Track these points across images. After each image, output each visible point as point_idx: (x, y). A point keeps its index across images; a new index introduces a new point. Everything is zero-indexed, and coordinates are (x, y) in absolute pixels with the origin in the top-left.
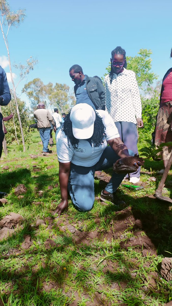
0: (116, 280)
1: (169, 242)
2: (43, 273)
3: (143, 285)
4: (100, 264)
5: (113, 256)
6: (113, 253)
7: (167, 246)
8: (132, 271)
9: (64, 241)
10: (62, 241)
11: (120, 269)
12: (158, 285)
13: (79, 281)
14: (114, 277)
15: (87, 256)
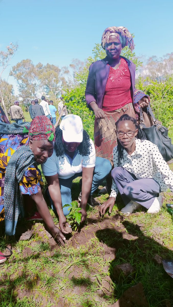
0: (78, 284)
1: (128, 245)
2: (18, 281)
3: (99, 288)
4: (67, 270)
5: (80, 262)
6: (80, 259)
7: (126, 250)
8: (92, 275)
9: (40, 248)
10: (39, 249)
11: (83, 274)
12: (111, 288)
13: (48, 288)
14: (77, 282)
15: (58, 263)
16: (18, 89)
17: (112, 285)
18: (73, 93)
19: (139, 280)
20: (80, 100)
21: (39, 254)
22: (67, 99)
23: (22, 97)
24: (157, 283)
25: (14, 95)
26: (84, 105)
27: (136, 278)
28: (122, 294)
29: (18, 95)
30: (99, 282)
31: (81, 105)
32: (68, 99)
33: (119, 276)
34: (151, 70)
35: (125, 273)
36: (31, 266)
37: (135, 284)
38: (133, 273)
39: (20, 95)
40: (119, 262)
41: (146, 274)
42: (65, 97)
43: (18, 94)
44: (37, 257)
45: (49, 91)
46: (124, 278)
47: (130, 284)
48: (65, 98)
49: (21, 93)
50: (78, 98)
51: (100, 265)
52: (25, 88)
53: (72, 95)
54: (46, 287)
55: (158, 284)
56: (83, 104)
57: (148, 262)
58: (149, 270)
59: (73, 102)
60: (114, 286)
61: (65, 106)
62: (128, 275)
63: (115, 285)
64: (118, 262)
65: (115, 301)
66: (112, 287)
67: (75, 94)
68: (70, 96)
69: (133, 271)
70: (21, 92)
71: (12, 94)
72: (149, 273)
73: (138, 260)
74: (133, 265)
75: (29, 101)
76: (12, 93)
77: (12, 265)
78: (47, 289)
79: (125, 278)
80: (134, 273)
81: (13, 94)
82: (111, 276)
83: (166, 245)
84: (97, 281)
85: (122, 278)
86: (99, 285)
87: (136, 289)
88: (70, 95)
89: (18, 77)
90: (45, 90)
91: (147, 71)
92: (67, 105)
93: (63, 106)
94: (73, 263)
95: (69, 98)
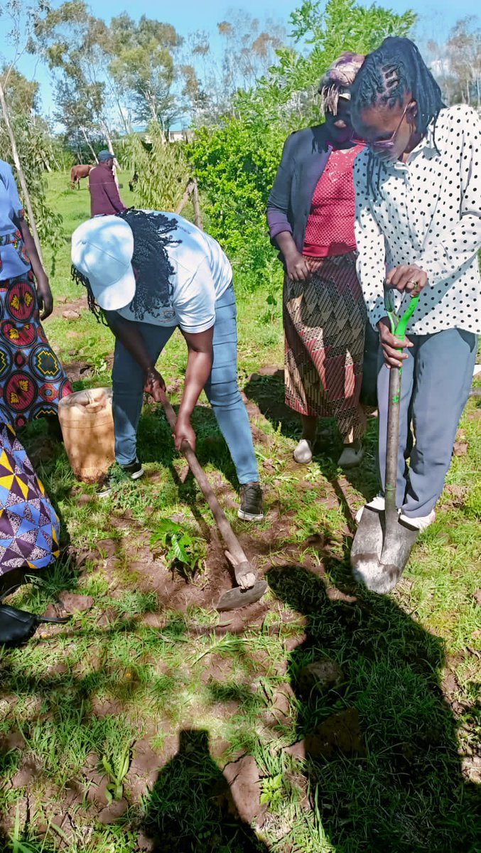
0: (222, 696)
3: (265, 709)
4: (197, 663)
8: (253, 680)
11: (233, 676)
12: (291, 709)
13: (156, 699)
14: (220, 691)
15: (177, 645)
16: (54, 95)
17: (295, 704)
18: (220, 142)
19: (353, 698)
20: (239, 165)
21: (134, 621)
22: (201, 158)
23: (63, 122)
24: (390, 708)
25: (40, 114)
26: (250, 182)
27: (347, 695)
28: (314, 728)
29: (52, 116)
30: (266, 695)
31: (240, 180)
32: (203, 159)
33: (311, 689)
34: (458, 63)
35: (324, 683)
36: (117, 647)
37: (342, 707)
38: (342, 684)
39: (58, 115)
40: (313, 654)
41: (369, 687)
42: (194, 152)
43: (51, 111)
44: (130, 627)
45: (143, 107)
46: (321, 692)
47: (333, 708)
48: (196, 156)
49: (60, 110)
50: (232, 158)
51: (269, 658)
52: (74, 94)
53: (217, 148)
54: (152, 697)
55: (391, 711)
56: (248, 178)
57: (377, 658)
58: (376, 677)
59: (219, 167)
60: (299, 706)
61: (195, 180)
62: (330, 688)
63: (301, 704)
64: (311, 654)
65: (298, 737)
66: (294, 707)
67: (225, 145)
68: (210, 151)
69: (341, 681)
70: (62, 105)
71: (34, 112)
72: (375, 684)
73: (354, 652)
74: (342, 663)
75: (83, 136)
76: (34, 107)
77: (75, 641)
78: (154, 702)
79: (324, 693)
80: (344, 686)
81: (37, 111)
82: (293, 685)
83: (422, 622)
84: (262, 691)
85: (316, 693)
86: (266, 701)
87: (344, 720)
88: (211, 146)
89: (52, 57)
90: (134, 104)
91: (447, 62)
92: (200, 177)
93: (188, 180)
94: (211, 647)
95: (208, 154)
